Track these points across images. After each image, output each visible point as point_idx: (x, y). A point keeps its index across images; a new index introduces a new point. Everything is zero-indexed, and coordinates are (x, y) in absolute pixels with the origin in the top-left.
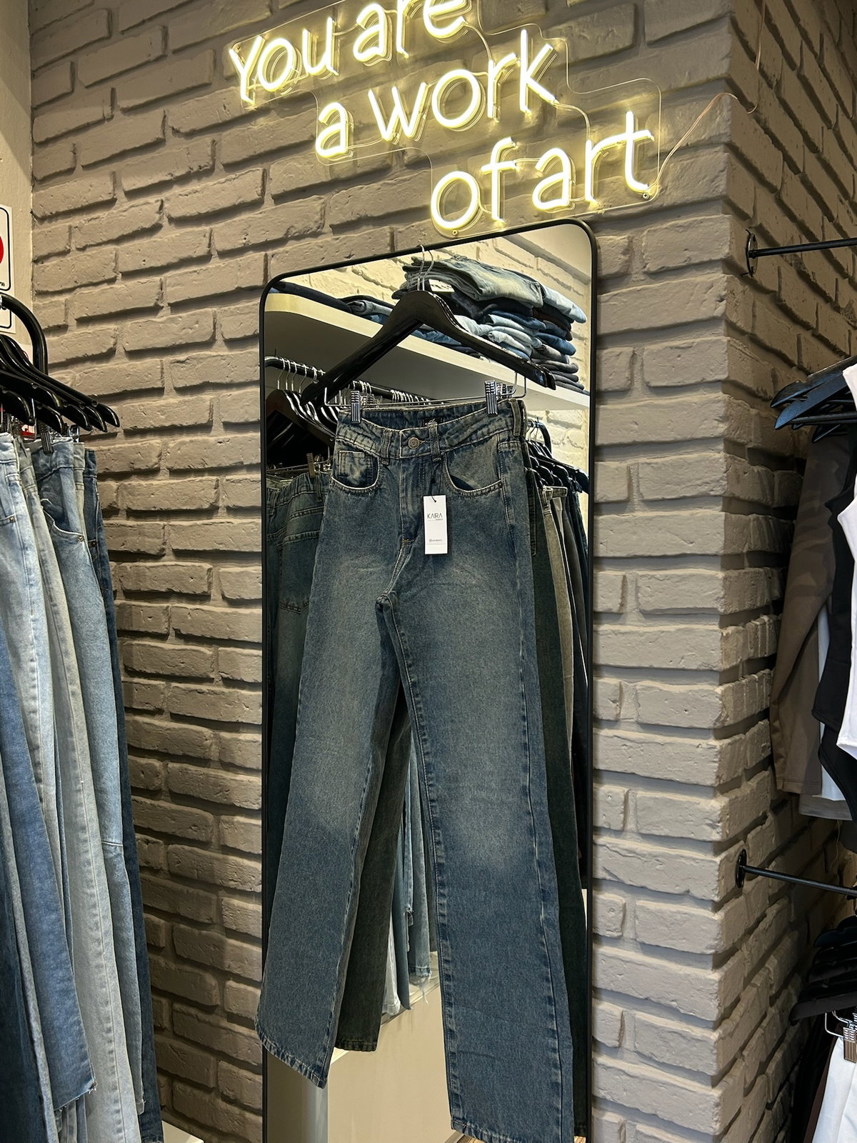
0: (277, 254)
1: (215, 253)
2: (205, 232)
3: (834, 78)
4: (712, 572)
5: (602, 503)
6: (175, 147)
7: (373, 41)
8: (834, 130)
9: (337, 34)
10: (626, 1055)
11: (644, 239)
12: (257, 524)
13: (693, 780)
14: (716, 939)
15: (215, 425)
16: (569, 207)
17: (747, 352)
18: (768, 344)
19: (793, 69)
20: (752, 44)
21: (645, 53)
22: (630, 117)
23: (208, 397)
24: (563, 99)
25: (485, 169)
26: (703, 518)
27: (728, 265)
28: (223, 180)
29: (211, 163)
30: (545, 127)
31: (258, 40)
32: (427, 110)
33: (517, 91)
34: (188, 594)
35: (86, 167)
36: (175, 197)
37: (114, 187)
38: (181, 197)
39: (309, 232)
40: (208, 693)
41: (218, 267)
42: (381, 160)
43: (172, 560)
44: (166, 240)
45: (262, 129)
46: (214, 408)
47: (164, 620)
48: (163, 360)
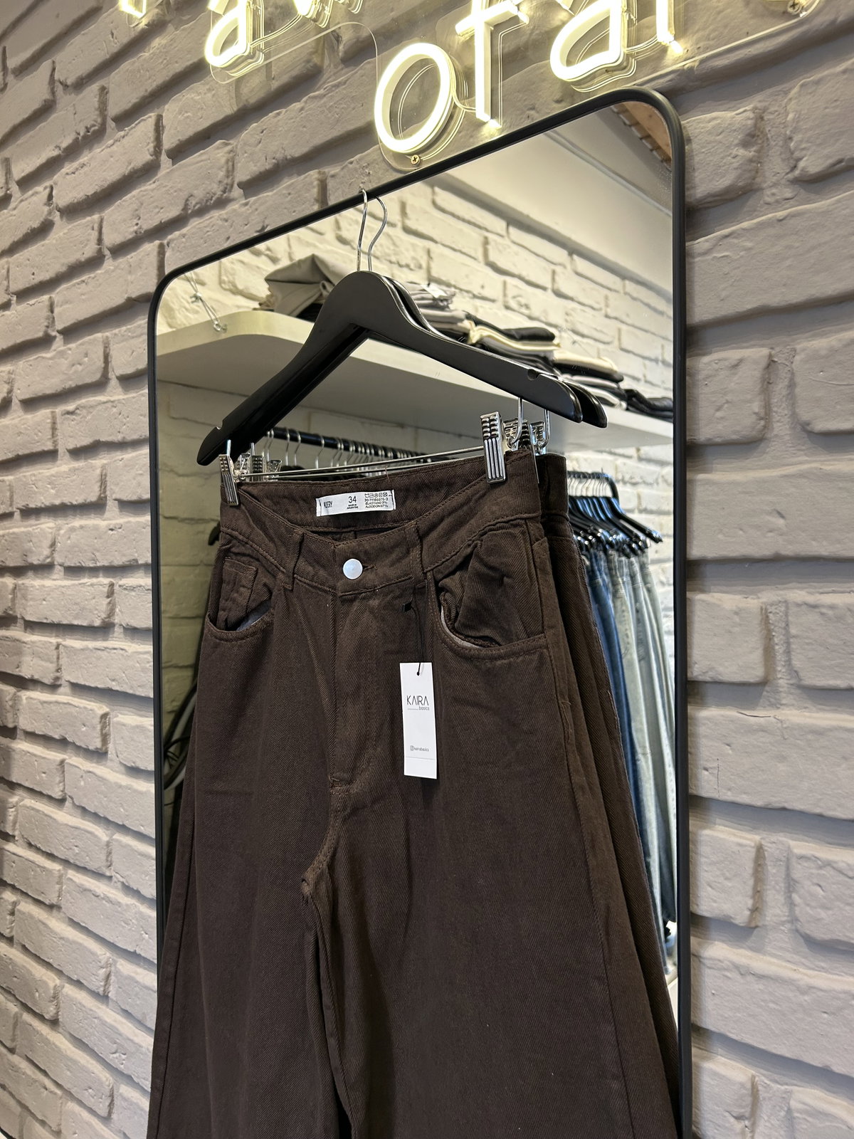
0: (173, 241)
1: (107, 252)
2: (93, 222)
6: (64, 109)
11: (792, 106)
12: (149, 654)
15: (109, 504)
23: (100, 461)
25: (462, 27)
28: (111, 142)
29: (99, 120)
34: (78, 748)
36: (64, 178)
37: (6, 179)
38: (68, 177)
39: (214, 199)
40: (103, 899)
41: (107, 272)
42: (305, 59)
43: (66, 694)
44: (54, 241)
45: (154, 54)
46: (107, 479)
47: (58, 779)
48: (57, 410)
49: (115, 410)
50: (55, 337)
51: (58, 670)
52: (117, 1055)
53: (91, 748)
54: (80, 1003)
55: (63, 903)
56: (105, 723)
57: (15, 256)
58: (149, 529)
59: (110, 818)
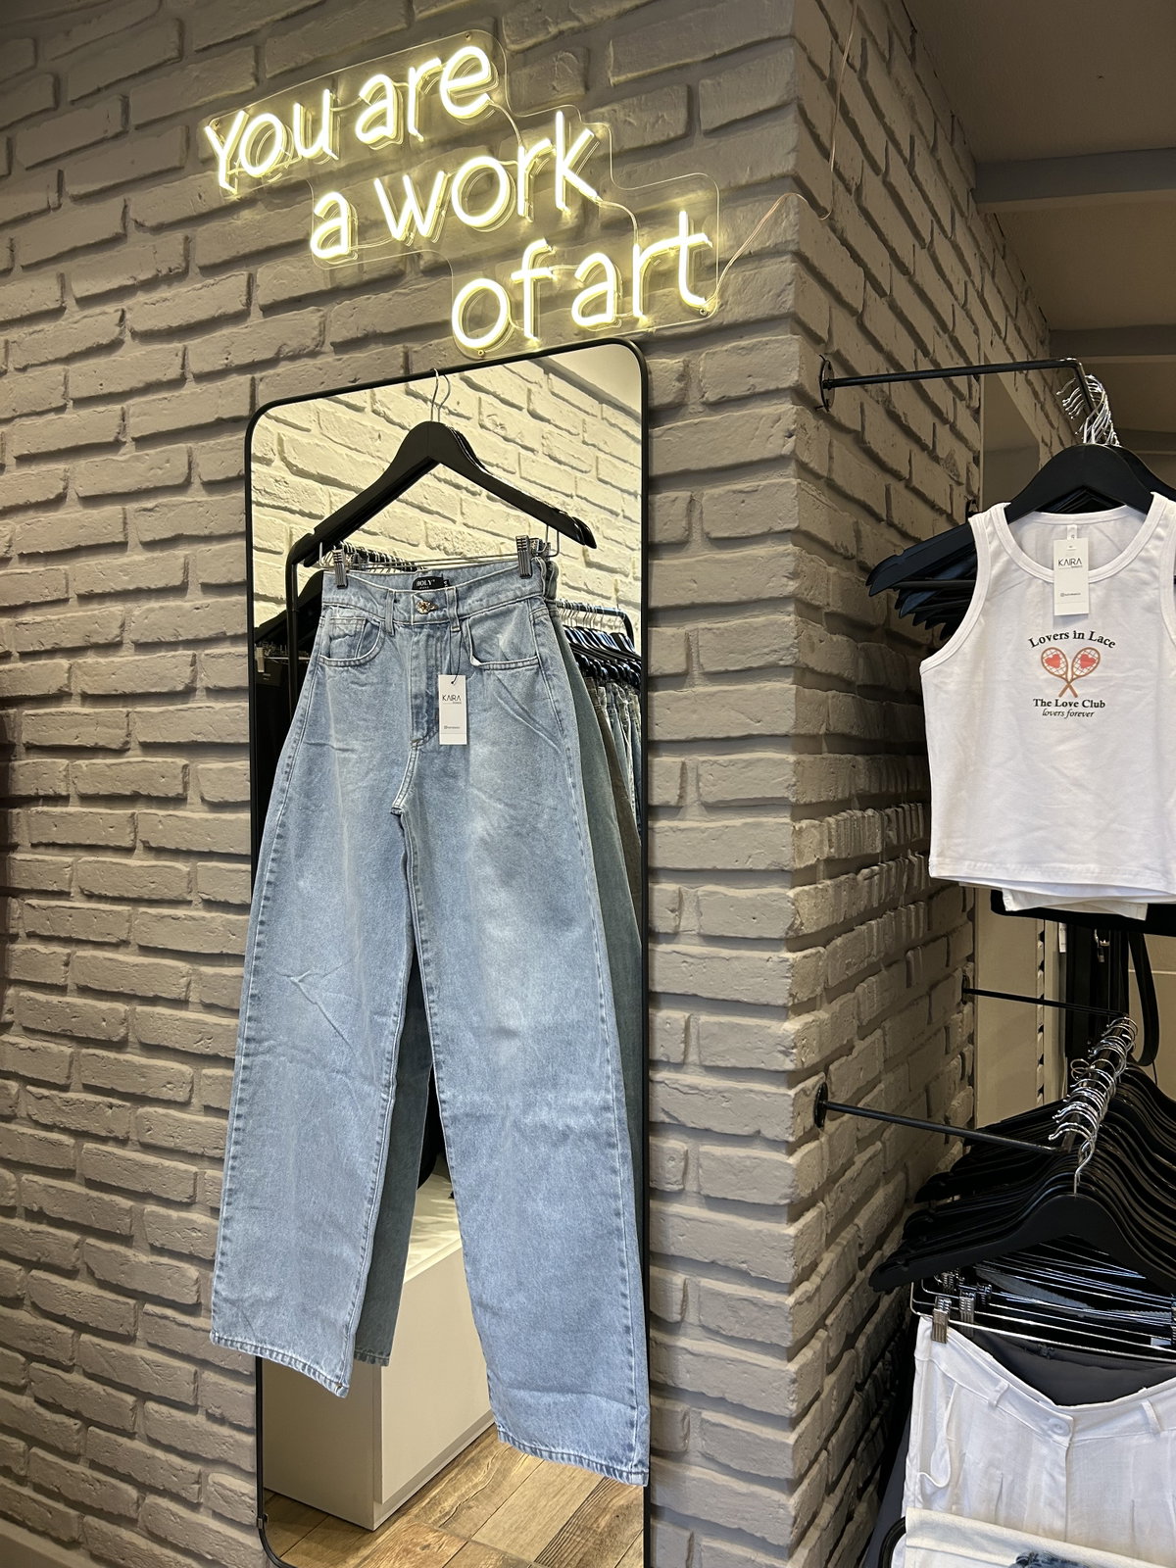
0: (267, 377)
1: (190, 376)
2: (177, 350)
3: (926, 188)
4: (784, 756)
5: (657, 677)
6: (138, 245)
7: (380, 119)
8: (929, 250)
9: (335, 109)
10: (690, 1331)
11: (702, 363)
12: (244, 708)
13: (763, 1000)
14: (791, 1187)
15: (191, 587)
16: (614, 324)
17: (823, 498)
18: (849, 492)
19: (878, 174)
20: (825, 139)
21: (700, 144)
22: (683, 218)
23: (182, 552)
24: (608, 195)
25: (516, 277)
26: (771, 693)
27: (798, 394)
28: (199, 286)
29: (184, 265)
30: (586, 231)
31: (241, 116)
32: (445, 207)
33: (553, 185)
34: (157, 799)
35: (26, 268)
36: (140, 306)
37: (62, 294)
38: (144, 306)
39: (306, 350)
40: (181, 919)
41: (192, 394)
42: (392, 266)
43: (138, 755)
44: (128, 360)
45: (245, 224)
46: (190, 566)
47: (128, 830)
48: (126, 507)
49: (201, 509)
50: (126, 443)
51: (128, 734)
53: (171, 795)
54: (157, 1016)
55: (134, 936)
56: (185, 772)
57: (74, 366)
59: (194, 849)
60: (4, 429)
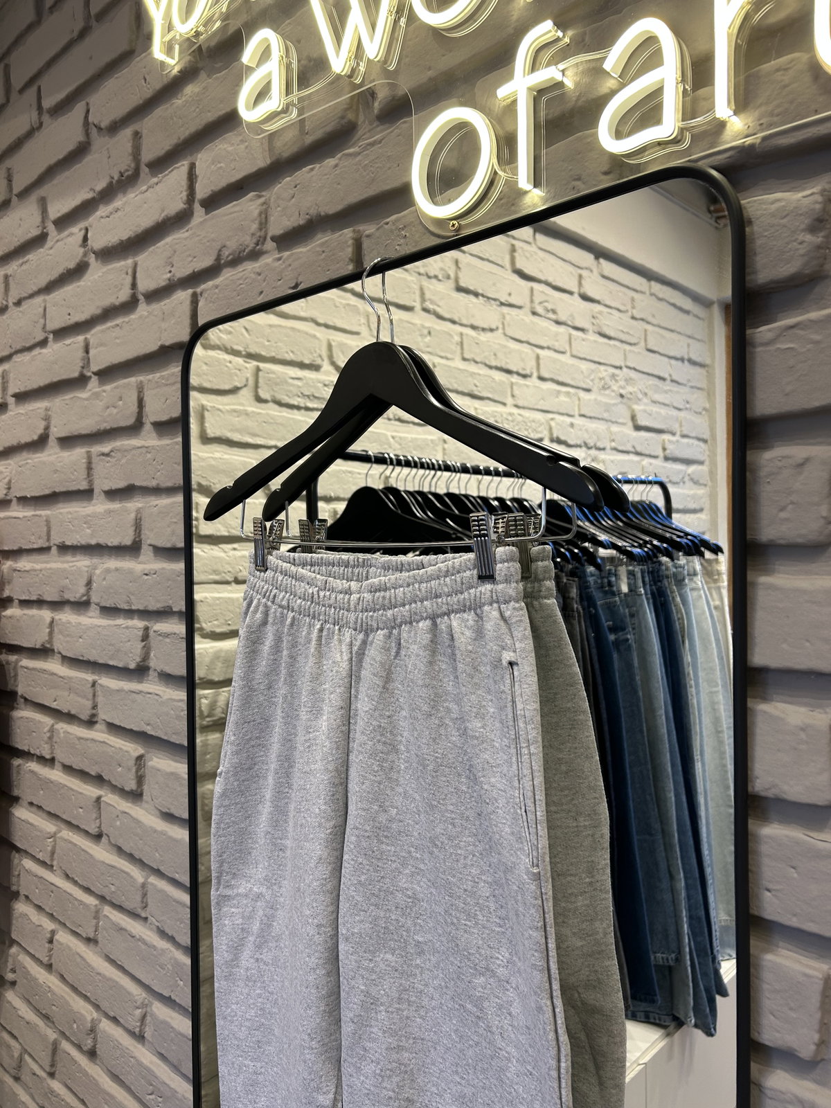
0: (207, 290)
1: (141, 298)
2: (127, 266)
6: (98, 152)
15: (144, 548)
23: (134, 505)
25: (503, 92)
28: (144, 188)
29: (133, 165)
34: (116, 786)
35: (19, 196)
36: (99, 221)
37: (43, 218)
38: (102, 220)
39: (246, 251)
40: (139, 940)
41: (141, 317)
42: (339, 115)
43: (103, 732)
44: (89, 283)
45: (186, 101)
46: (142, 522)
47: (94, 816)
48: (92, 450)
49: (149, 456)
50: (90, 377)
51: (95, 707)
52: (152, 1097)
53: (126, 788)
54: (117, 1041)
55: (100, 938)
56: (140, 764)
57: (52, 296)
58: (183, 578)
59: (146, 861)
60: (6, 366)
